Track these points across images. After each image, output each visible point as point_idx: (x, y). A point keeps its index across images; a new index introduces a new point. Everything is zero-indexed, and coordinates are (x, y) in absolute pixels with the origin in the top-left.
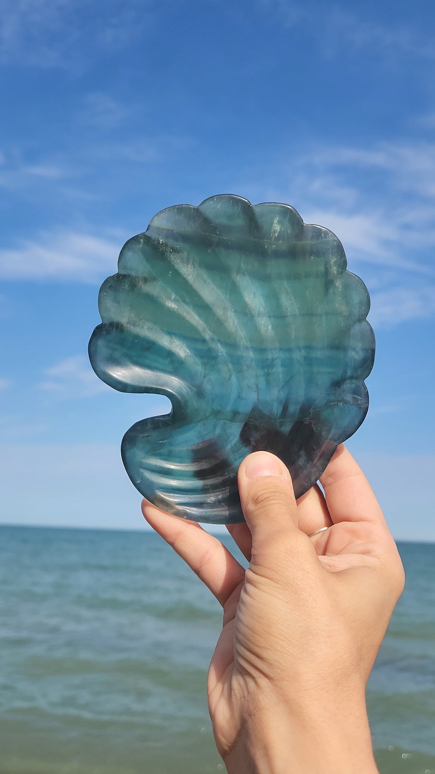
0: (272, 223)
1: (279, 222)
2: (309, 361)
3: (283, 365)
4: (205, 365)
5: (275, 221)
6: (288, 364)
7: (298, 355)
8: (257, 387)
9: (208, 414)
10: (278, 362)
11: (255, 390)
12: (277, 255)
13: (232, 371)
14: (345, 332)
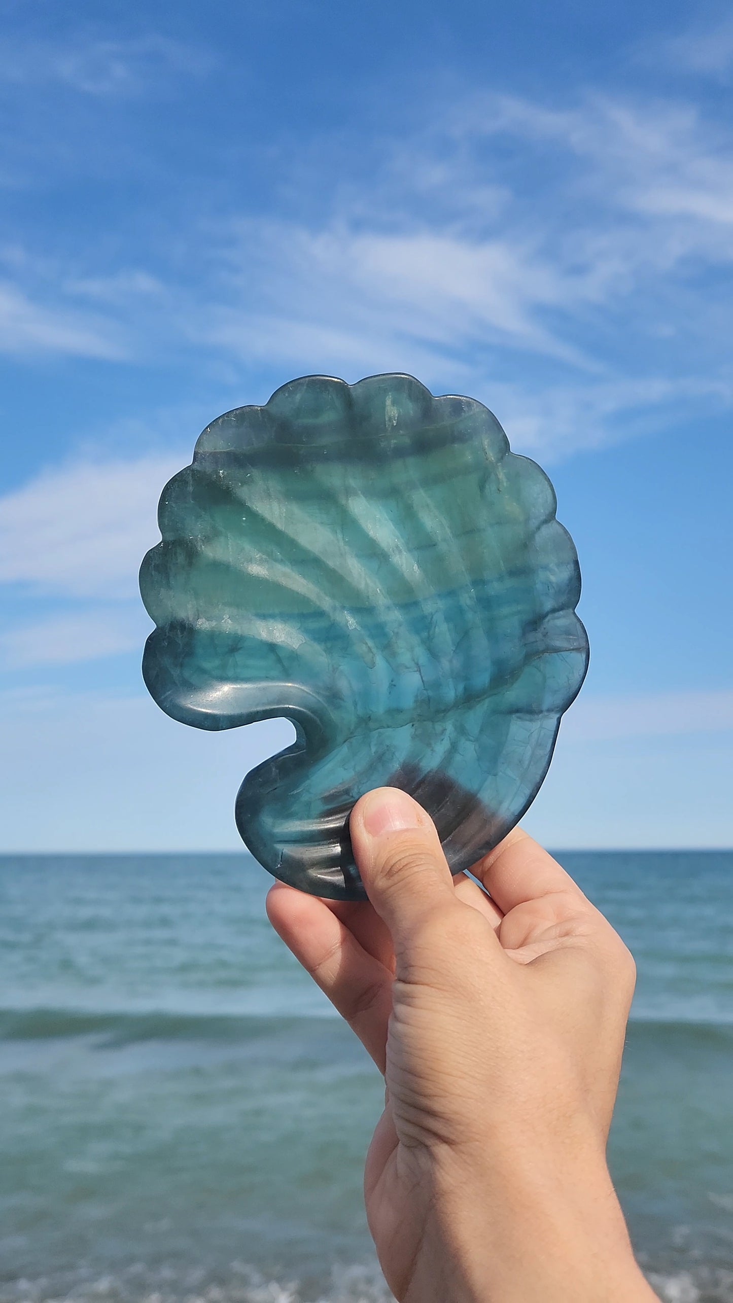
0: (384, 407)
1: (394, 403)
2: (486, 603)
3: (448, 619)
4: (328, 651)
5: (388, 402)
6: (456, 616)
7: (467, 598)
8: (417, 664)
9: (352, 727)
10: (439, 618)
11: (416, 669)
12: (400, 453)
13: (374, 650)
14: (526, 544)
